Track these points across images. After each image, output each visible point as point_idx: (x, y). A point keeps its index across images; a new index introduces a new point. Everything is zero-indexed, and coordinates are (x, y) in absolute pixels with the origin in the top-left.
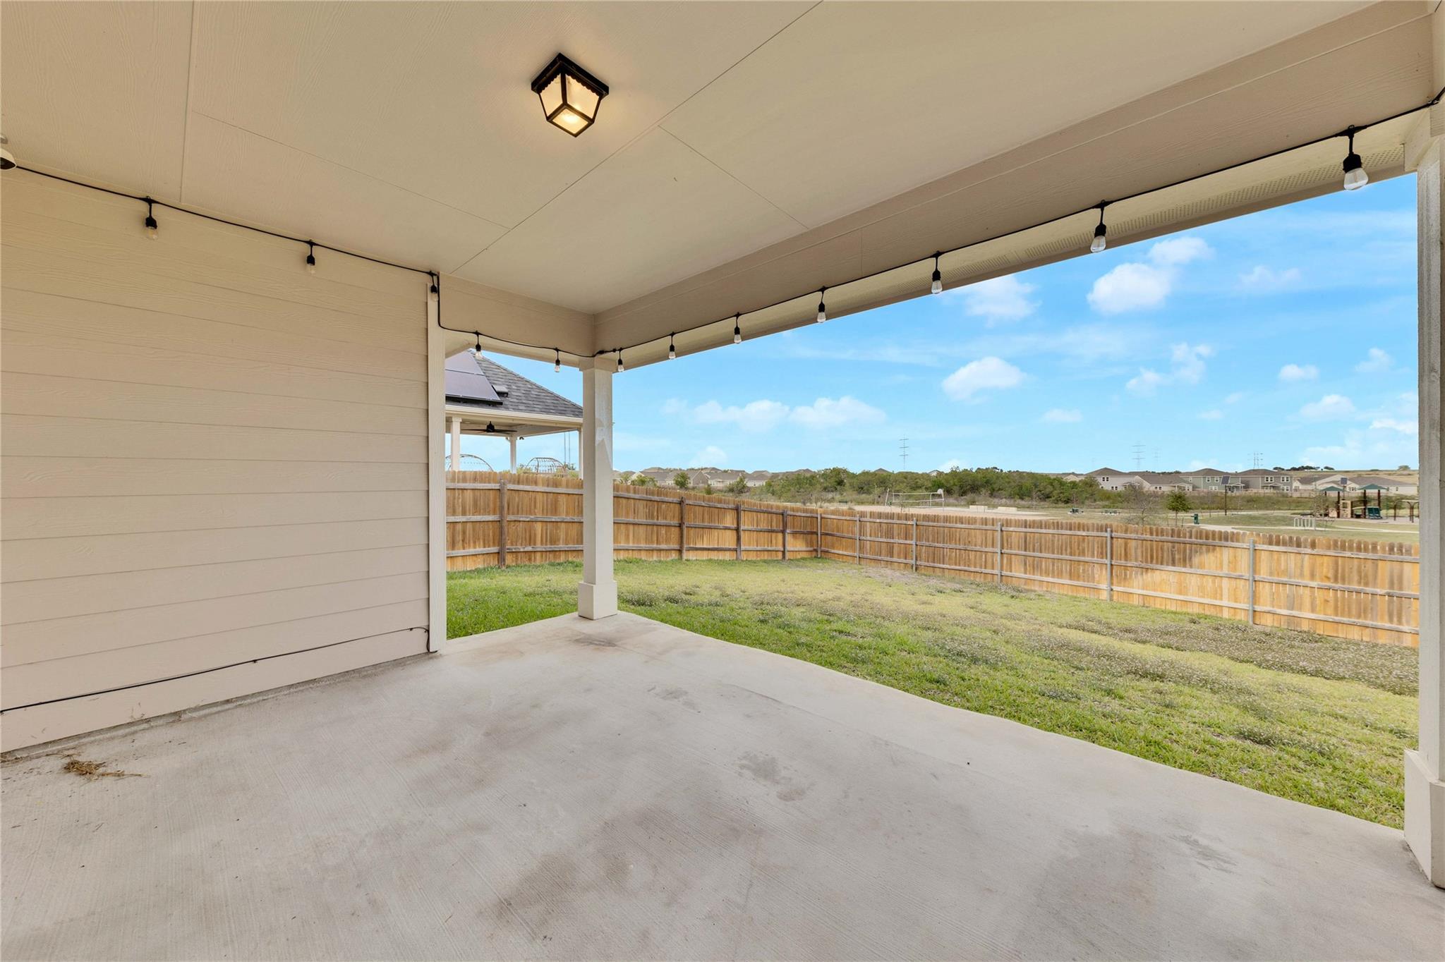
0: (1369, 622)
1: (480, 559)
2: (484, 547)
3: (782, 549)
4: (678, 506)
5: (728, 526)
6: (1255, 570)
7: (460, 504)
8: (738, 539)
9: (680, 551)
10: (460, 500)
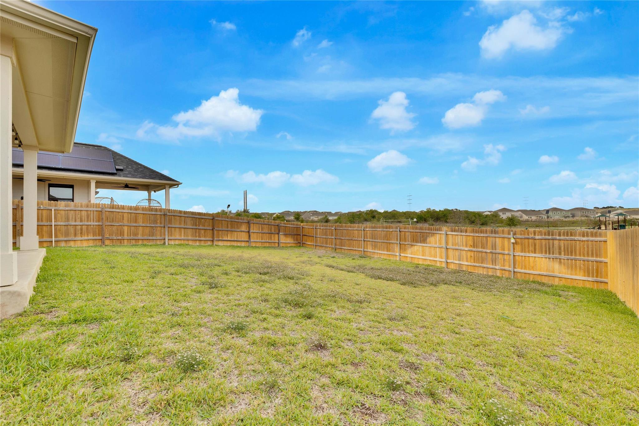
0: (485, 265)
1: (91, 242)
2: (94, 236)
3: (278, 242)
4: (211, 221)
5: (243, 230)
6: (447, 243)
7: (79, 217)
8: (249, 236)
9: (213, 241)
10: (79, 216)
